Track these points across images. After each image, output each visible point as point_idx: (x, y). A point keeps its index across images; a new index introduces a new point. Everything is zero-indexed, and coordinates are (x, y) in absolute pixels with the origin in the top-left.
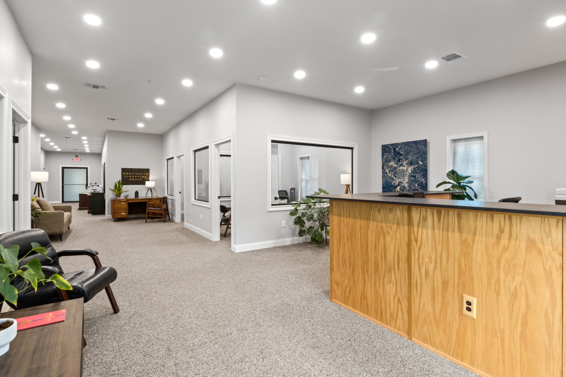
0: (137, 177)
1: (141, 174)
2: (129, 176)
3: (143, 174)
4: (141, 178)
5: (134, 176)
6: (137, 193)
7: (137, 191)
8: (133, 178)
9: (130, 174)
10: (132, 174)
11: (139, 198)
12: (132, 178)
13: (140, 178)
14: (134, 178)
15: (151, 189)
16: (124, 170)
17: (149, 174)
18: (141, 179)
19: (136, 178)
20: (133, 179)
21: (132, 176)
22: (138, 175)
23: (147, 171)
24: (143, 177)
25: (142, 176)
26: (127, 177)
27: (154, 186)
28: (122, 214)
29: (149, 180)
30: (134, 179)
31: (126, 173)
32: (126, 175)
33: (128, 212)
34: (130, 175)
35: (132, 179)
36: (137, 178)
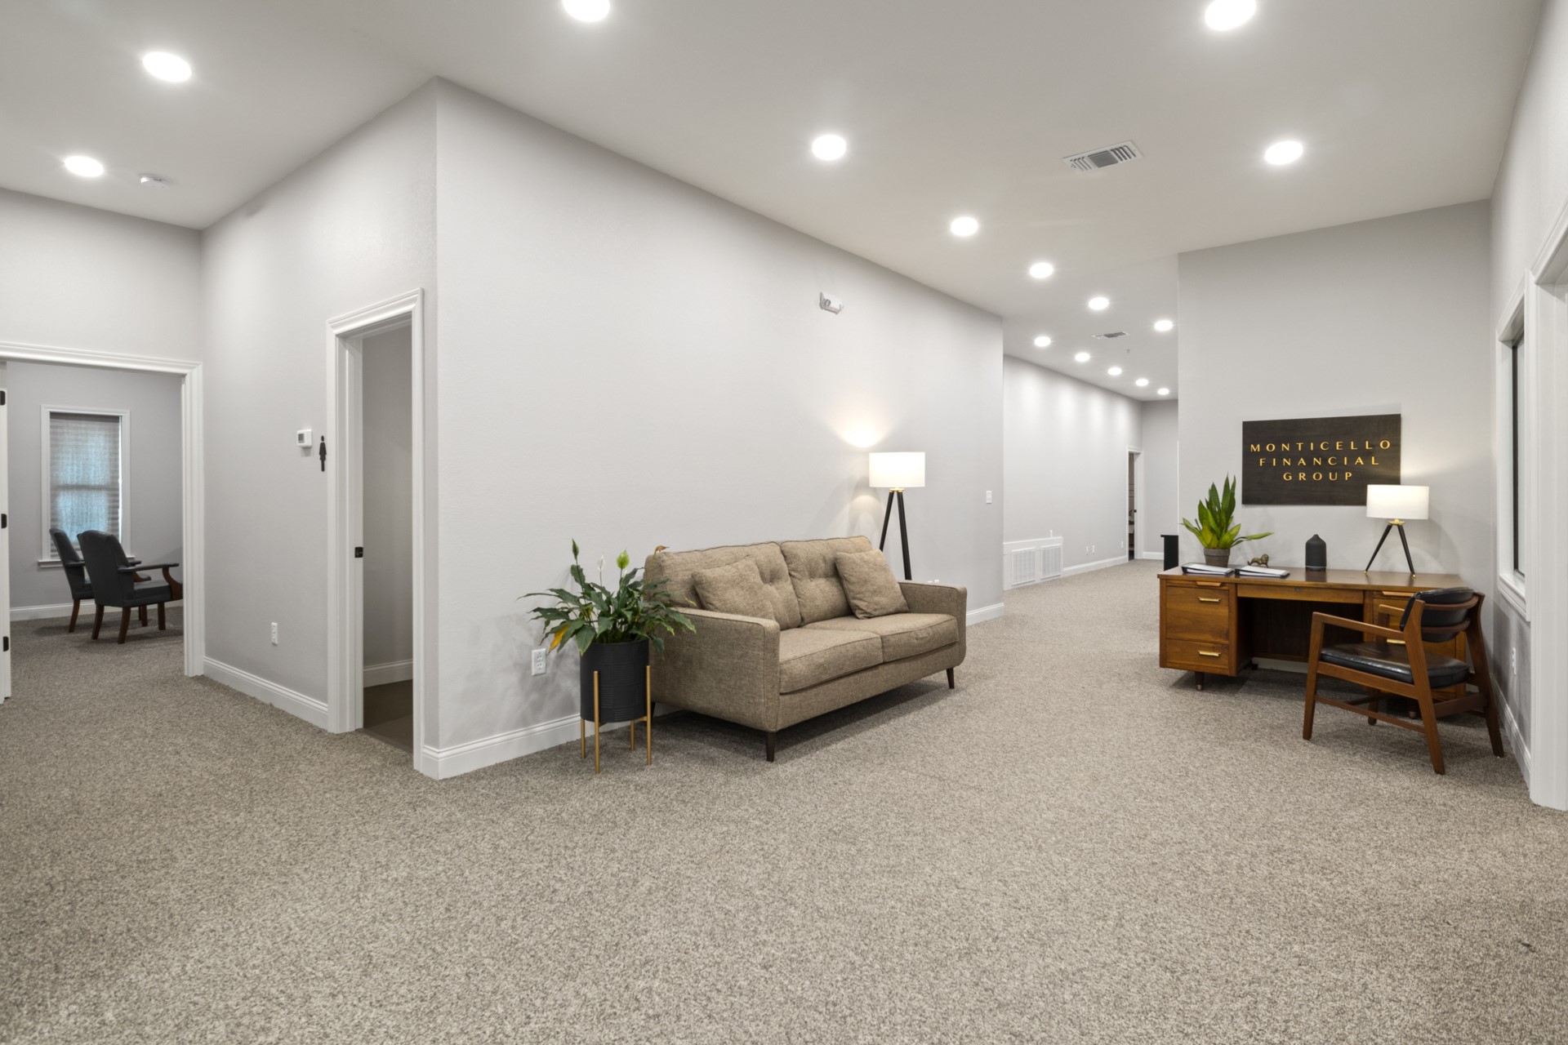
0: (1325, 461)
1: (1346, 446)
2: (1279, 462)
3: (1360, 445)
4: (1347, 469)
5: (1309, 461)
6: (1316, 551)
7: (1316, 537)
8: (1302, 468)
9: (1286, 447)
10: (1294, 447)
11: (1332, 580)
12: (1294, 469)
13: (1340, 469)
14: (1310, 468)
15: (1400, 528)
16: (1254, 432)
17: (1396, 446)
18: (1348, 475)
19: (1317, 468)
20: (1302, 476)
21: (1295, 460)
22: (1332, 451)
23: (1390, 425)
24: (1360, 460)
25: (1352, 459)
26: (1268, 464)
27: (1422, 514)
28: (1201, 653)
29: (1395, 480)
30: (1309, 476)
31: (1263, 447)
32: (1263, 453)
33: (1233, 650)
34: (1286, 454)
35: (1296, 477)
36: (1324, 468)
